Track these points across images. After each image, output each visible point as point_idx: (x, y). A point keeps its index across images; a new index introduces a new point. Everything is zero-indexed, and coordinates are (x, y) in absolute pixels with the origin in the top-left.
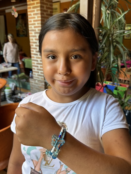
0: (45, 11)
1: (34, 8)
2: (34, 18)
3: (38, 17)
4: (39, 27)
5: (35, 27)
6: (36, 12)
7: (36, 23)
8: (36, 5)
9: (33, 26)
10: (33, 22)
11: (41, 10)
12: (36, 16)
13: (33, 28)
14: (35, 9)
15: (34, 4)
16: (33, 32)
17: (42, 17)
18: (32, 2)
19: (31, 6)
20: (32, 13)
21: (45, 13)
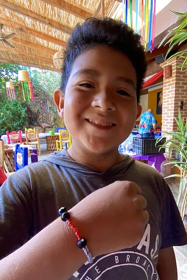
0: (180, 87)
1: (169, 85)
2: (169, 95)
3: (172, 94)
4: (172, 104)
5: (168, 104)
6: (171, 89)
7: (170, 100)
8: (171, 83)
9: (166, 104)
10: (166, 100)
11: (176, 87)
12: (170, 93)
13: (166, 106)
14: (170, 87)
15: (169, 82)
16: (166, 110)
17: (176, 94)
18: (168, 80)
19: (167, 84)
20: (167, 91)
21: (180, 89)
